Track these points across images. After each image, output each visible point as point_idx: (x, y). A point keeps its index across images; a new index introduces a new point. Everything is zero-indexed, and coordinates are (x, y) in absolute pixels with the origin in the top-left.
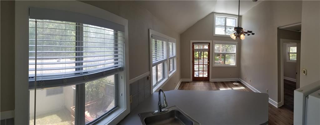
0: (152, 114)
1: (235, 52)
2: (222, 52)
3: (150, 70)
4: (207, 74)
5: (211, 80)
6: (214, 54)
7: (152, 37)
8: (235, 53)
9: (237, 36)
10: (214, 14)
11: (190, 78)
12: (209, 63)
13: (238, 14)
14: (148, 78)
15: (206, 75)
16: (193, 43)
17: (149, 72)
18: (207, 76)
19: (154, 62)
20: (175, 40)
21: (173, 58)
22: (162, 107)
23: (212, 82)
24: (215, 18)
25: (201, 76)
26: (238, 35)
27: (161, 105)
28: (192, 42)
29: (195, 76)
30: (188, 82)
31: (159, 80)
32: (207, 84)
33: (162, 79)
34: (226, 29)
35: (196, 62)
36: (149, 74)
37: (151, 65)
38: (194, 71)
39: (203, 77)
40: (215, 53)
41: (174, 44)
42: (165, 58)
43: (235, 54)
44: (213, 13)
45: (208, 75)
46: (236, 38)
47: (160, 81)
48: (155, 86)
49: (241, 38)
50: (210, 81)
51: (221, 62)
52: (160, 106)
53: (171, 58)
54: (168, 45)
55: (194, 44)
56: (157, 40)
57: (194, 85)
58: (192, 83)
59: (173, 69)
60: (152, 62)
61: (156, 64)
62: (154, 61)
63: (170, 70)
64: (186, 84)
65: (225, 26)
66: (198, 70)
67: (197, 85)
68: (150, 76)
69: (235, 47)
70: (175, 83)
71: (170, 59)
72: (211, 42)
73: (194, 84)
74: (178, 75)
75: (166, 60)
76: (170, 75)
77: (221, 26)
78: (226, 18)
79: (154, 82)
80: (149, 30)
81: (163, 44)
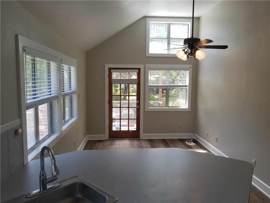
0: (26, 197)
1: (187, 83)
2: (164, 85)
3: (21, 116)
4: (135, 126)
5: (143, 135)
6: (147, 89)
7: (24, 50)
8: (187, 86)
9: (189, 54)
10: (147, 19)
11: (105, 134)
12: (138, 104)
13: (191, 15)
14: (16, 132)
15: (133, 128)
16: (110, 69)
17: (19, 119)
18: (136, 130)
19: (29, 101)
20: (75, 61)
21: (70, 94)
22: (47, 181)
23: (144, 140)
24: (149, 26)
25: (124, 129)
26: (191, 52)
27: (46, 178)
28: (107, 66)
29: (114, 129)
30: (101, 141)
31: (41, 138)
32: (136, 142)
33: (49, 136)
34: (169, 44)
35: (115, 103)
36: (19, 123)
37: (23, 107)
38: (111, 120)
39: (128, 131)
40: (149, 86)
41: (73, 69)
42: (54, 94)
43: (188, 88)
44: (145, 17)
45: (137, 128)
46: (188, 57)
47: (44, 140)
48: (33, 149)
49: (196, 57)
50: (141, 137)
51: (161, 103)
52: (43, 179)
53: (68, 94)
54: (60, 71)
55: (112, 70)
56: (38, 59)
57: (113, 146)
58: (108, 143)
59: (71, 116)
60: (25, 100)
61: (35, 106)
62: (29, 99)
63: (64, 118)
64: (97, 144)
65: (169, 39)
66: (119, 118)
67: (117, 146)
68: (22, 128)
69: (188, 73)
70: (75, 144)
71: (64, 95)
72: (141, 66)
73: (111, 145)
74: (82, 128)
75: (56, 97)
76: (65, 127)
77: (160, 39)
78: (169, 25)
79: (31, 142)
80: (16, 37)
81: (49, 67)
